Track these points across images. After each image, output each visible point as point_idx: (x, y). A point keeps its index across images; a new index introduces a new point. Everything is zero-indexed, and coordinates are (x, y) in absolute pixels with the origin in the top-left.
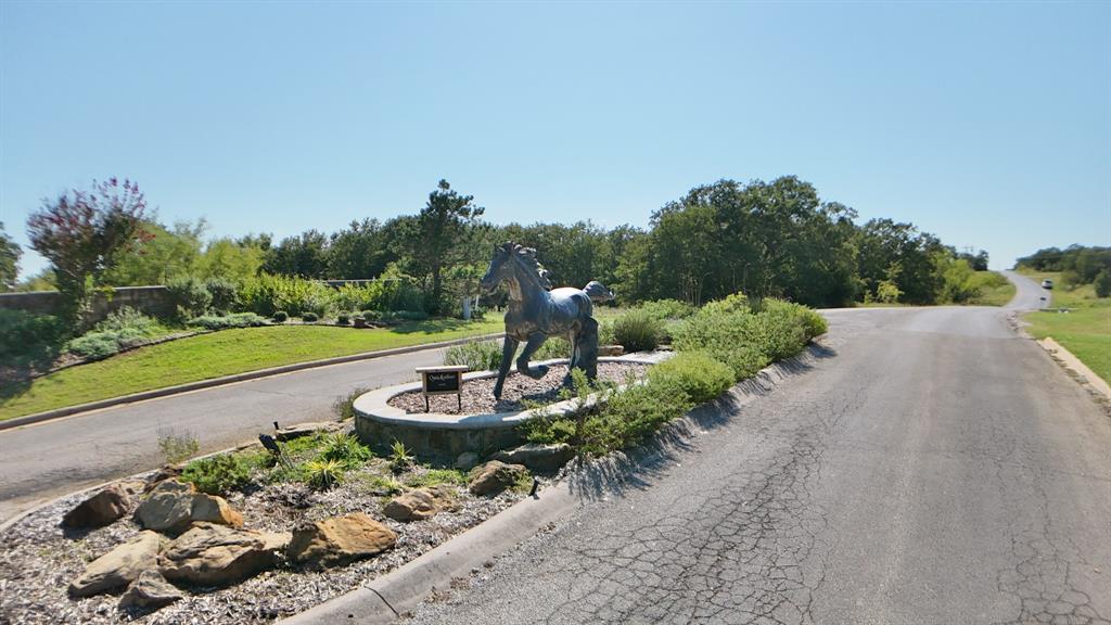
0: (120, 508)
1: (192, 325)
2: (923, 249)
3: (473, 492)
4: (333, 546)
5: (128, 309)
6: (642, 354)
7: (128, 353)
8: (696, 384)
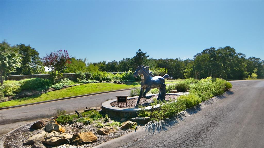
0: (42, 126)
1: (80, 82)
2: (263, 64)
3: (121, 129)
4: (81, 140)
5: (66, 78)
6: (181, 93)
7: (65, 88)
8: (189, 102)
